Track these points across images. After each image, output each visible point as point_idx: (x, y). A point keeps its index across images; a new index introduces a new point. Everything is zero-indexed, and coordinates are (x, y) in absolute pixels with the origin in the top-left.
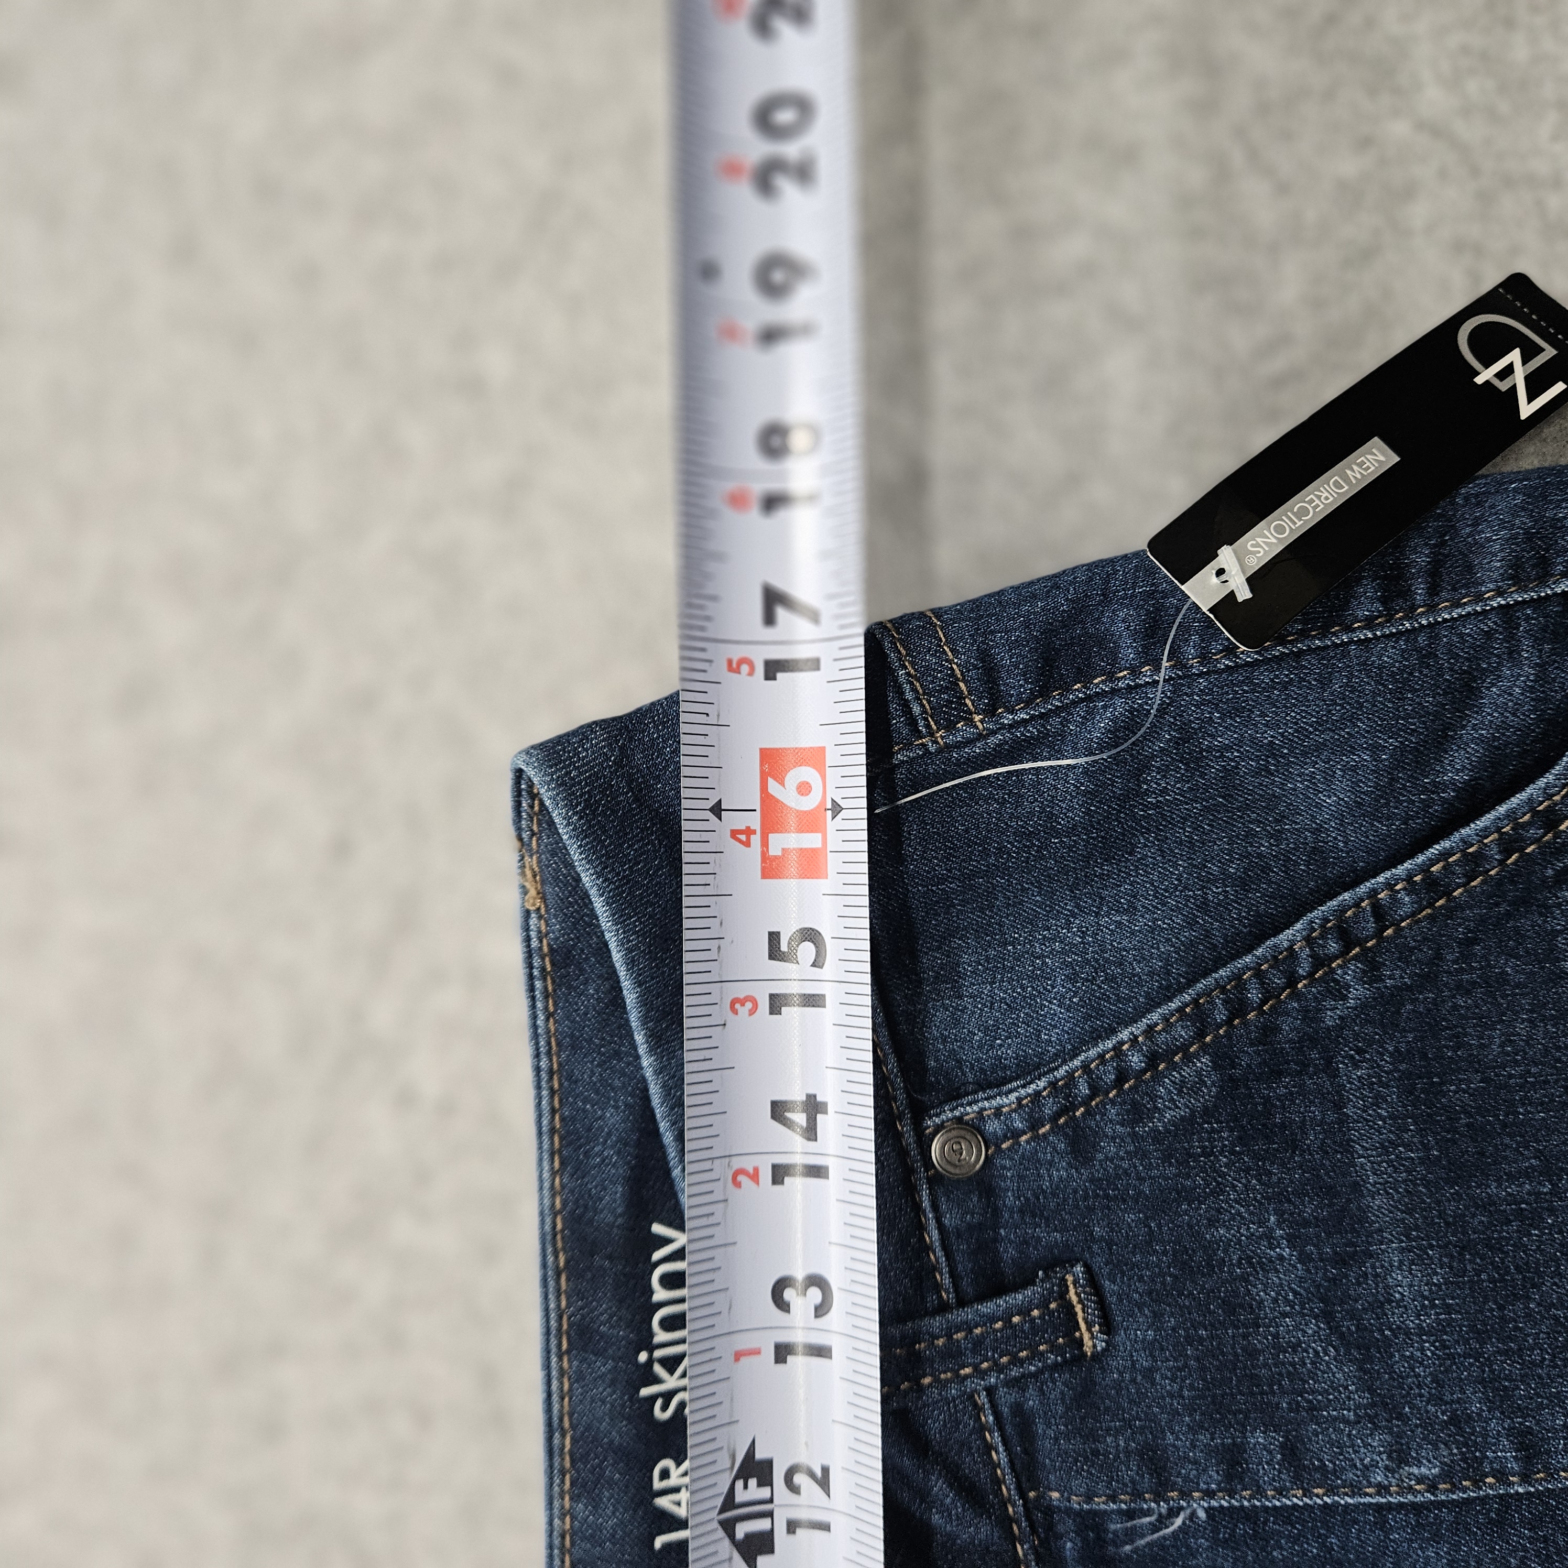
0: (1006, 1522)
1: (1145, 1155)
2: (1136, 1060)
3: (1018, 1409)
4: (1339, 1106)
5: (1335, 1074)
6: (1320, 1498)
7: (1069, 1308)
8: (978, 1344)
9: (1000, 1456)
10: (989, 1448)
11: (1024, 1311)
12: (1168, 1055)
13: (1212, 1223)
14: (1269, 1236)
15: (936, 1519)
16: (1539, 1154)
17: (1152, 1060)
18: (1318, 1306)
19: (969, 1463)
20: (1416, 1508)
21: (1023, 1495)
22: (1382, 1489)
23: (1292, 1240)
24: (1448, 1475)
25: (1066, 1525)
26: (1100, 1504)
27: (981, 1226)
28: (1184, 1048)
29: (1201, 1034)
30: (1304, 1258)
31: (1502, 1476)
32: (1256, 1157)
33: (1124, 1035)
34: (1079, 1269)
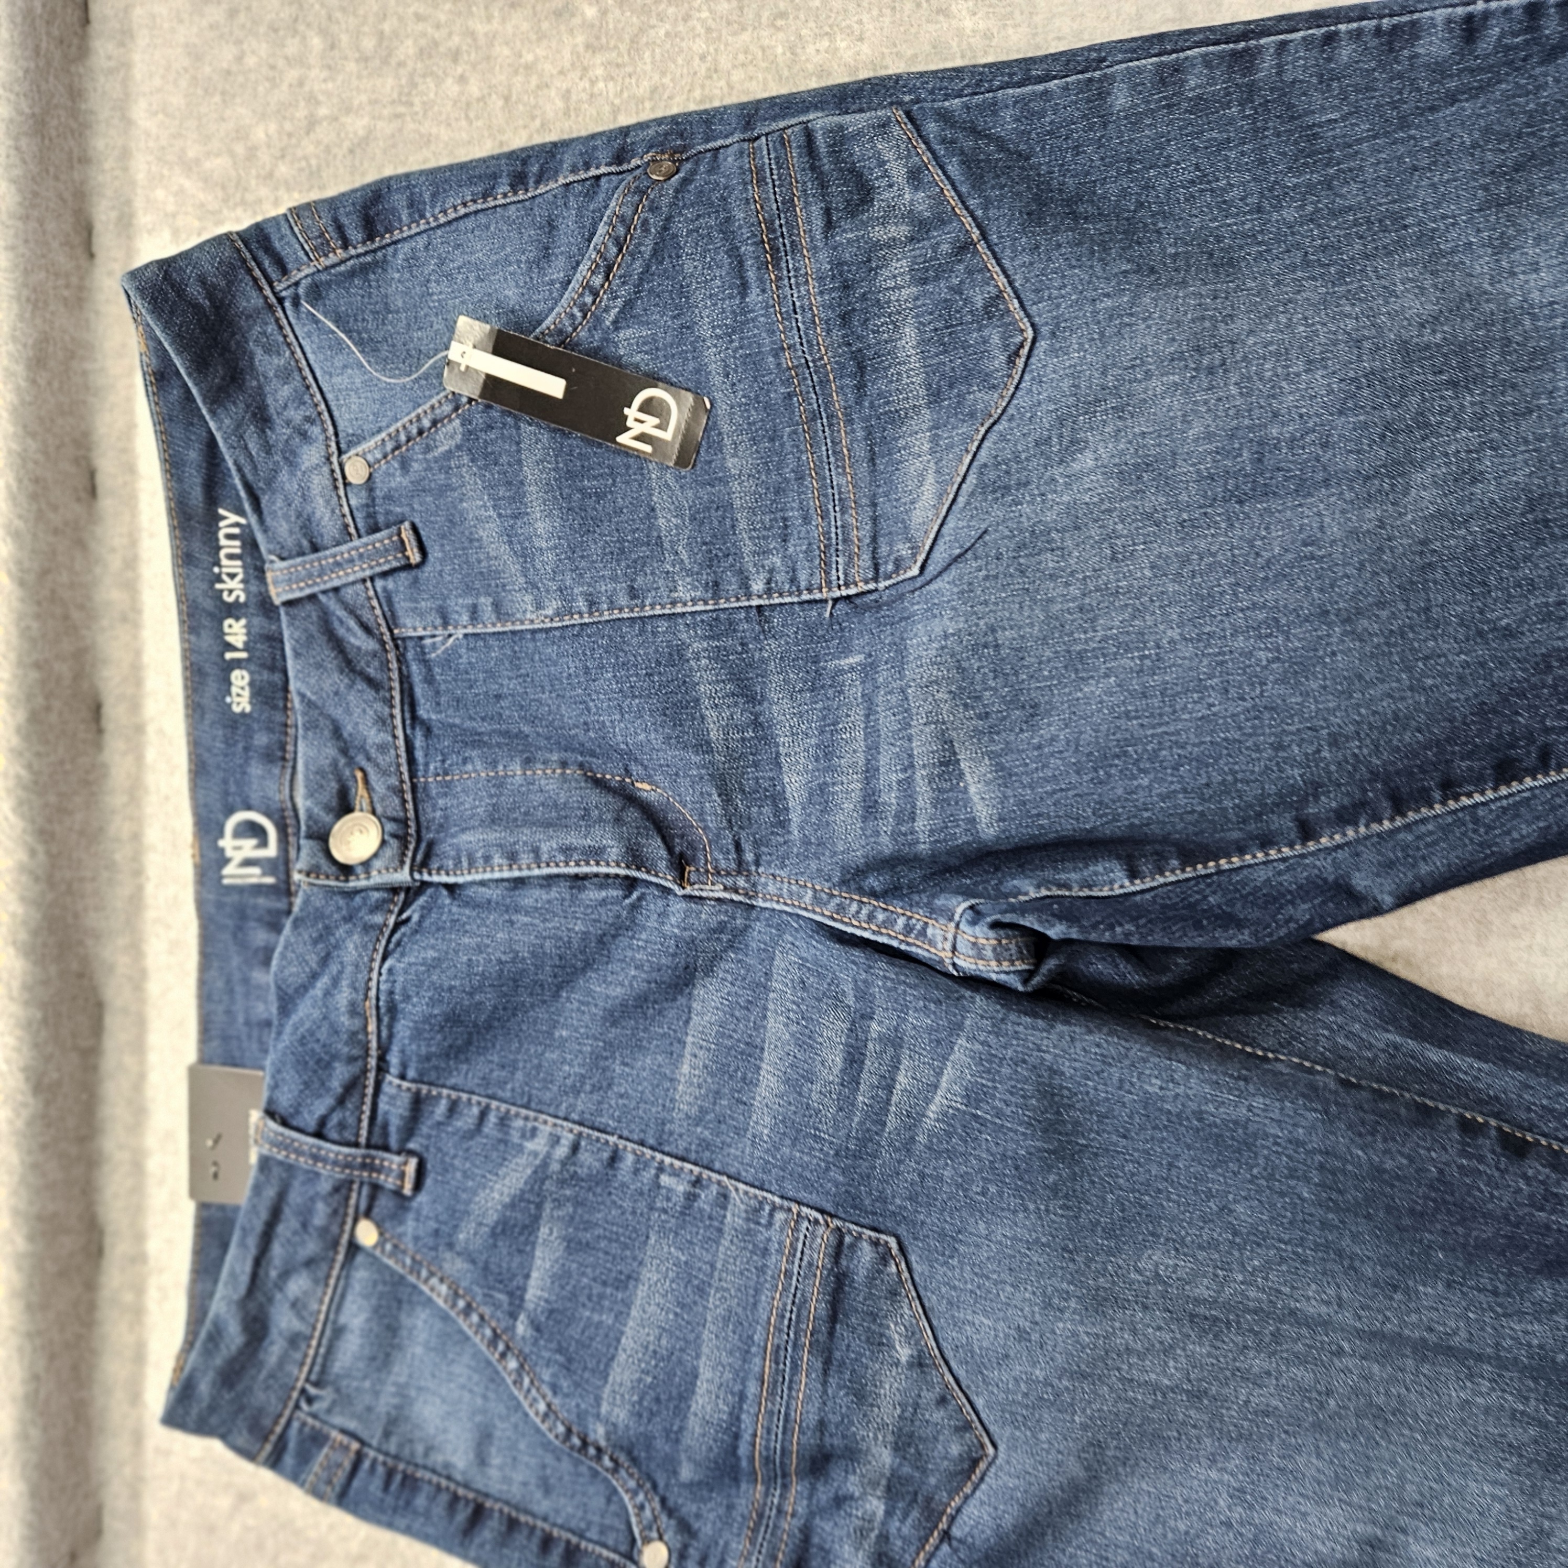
0: (383, 643)
1: (431, 469)
2: (426, 423)
3: (385, 589)
4: (518, 443)
5: (519, 428)
6: (509, 627)
7: (402, 542)
8: (361, 556)
9: (378, 612)
10: (373, 608)
11: (381, 541)
12: (441, 420)
13: (461, 501)
14: (485, 506)
15: (352, 640)
16: (609, 467)
17: (434, 423)
18: (505, 538)
19: (366, 616)
20: (547, 631)
21: (391, 631)
22: (532, 621)
23: (495, 507)
24: (558, 614)
25: (410, 644)
26: (421, 632)
27: (367, 506)
28: (449, 416)
29: (456, 409)
30: (500, 515)
31: (581, 614)
32: (480, 468)
33: (420, 410)
34: (407, 525)
